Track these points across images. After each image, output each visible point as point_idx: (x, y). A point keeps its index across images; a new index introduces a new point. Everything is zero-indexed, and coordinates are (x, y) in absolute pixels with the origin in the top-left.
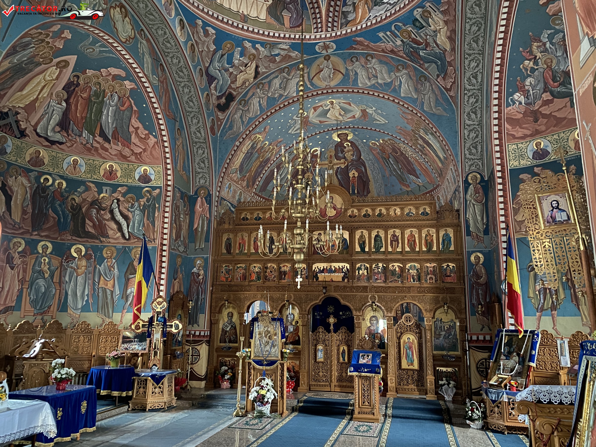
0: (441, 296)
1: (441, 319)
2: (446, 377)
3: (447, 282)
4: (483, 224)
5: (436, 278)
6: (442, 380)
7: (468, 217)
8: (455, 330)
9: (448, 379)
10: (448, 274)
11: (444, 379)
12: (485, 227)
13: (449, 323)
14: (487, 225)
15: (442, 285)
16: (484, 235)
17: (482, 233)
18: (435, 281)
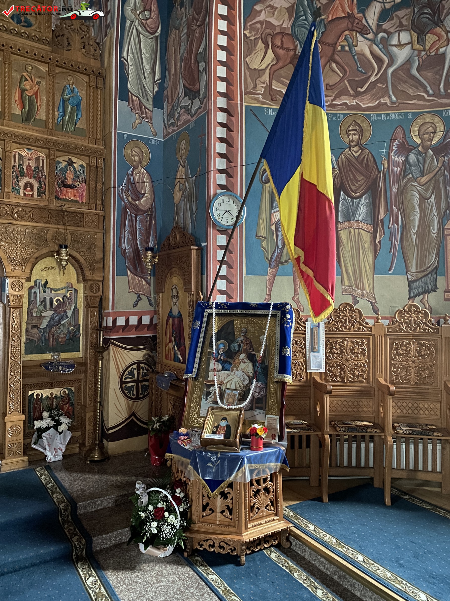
0: (52, 228)
1: (46, 283)
2: (50, 410)
3: (65, 200)
4: (154, 82)
5: (40, 187)
6: (42, 419)
7: (125, 55)
8: (76, 308)
9: (55, 412)
10: (70, 182)
11: (45, 414)
12: (156, 89)
13: (63, 292)
14: (161, 87)
15: (56, 204)
16: (154, 106)
17: (151, 101)
18: (39, 194)
